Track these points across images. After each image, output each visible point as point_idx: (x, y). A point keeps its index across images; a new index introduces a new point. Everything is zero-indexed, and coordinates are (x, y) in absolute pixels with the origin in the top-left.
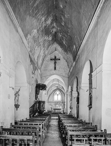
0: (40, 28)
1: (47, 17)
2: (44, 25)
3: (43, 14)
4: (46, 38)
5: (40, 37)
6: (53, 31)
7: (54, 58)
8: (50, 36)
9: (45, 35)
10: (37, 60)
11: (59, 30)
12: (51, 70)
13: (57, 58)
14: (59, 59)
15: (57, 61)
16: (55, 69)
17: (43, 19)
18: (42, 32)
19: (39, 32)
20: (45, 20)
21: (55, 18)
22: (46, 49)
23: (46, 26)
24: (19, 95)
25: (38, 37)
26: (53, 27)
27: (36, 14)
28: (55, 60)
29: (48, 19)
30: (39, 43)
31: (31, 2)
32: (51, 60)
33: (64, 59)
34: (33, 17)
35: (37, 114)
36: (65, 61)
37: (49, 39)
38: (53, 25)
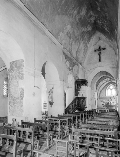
0: (73, 23)
1: (80, 8)
2: (78, 18)
3: (74, 8)
4: (84, 30)
5: (75, 31)
6: (91, 21)
7: (98, 48)
8: (89, 27)
9: (82, 27)
10: (77, 54)
11: (97, 17)
12: (96, 62)
13: (102, 47)
14: (105, 49)
15: (102, 52)
16: (100, 60)
17: (76, 12)
18: (77, 25)
19: (74, 26)
20: (79, 13)
21: (90, 6)
22: (86, 41)
23: (81, 18)
24: (53, 93)
25: (74, 32)
26: (91, 16)
27: (66, 11)
28: (100, 50)
29: (82, 10)
30: (76, 37)
31: (57, 2)
32: (95, 51)
33: (111, 47)
34: (63, 14)
35: (77, 111)
36: (111, 49)
37: (89, 30)
38: (89, 14)
